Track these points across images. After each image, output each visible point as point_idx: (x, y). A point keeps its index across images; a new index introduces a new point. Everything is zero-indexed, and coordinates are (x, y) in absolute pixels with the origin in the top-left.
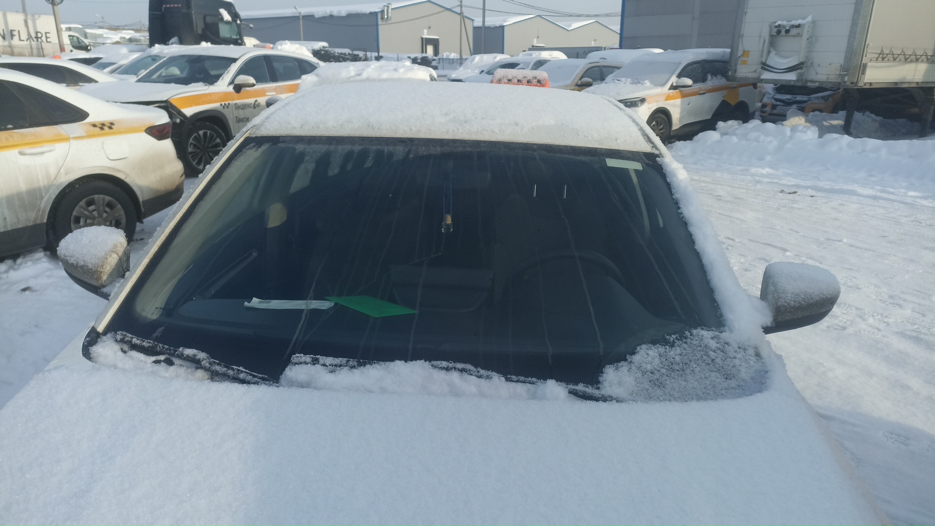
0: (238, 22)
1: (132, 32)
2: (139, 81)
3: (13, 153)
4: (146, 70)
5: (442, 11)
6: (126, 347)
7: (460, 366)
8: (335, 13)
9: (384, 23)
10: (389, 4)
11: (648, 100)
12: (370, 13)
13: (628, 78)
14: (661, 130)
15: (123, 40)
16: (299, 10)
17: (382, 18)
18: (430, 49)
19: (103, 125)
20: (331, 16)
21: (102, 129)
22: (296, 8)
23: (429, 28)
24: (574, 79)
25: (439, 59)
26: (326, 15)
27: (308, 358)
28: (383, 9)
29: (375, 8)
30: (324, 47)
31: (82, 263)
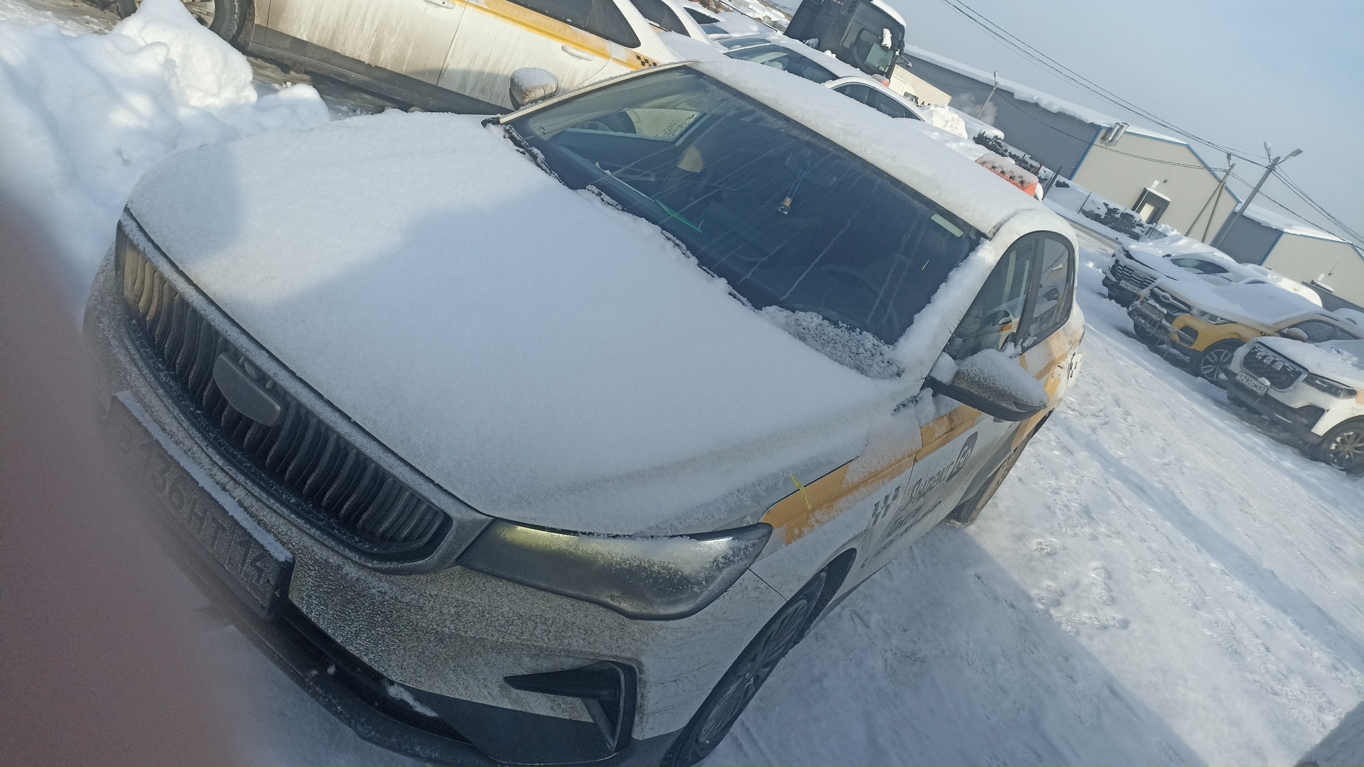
0: (897, 53)
1: (783, 16)
2: (727, 54)
3: (557, 44)
4: (742, 47)
5: (1196, 167)
6: (507, 135)
7: (677, 241)
8: (1043, 104)
9: (1103, 145)
10: (1126, 124)
11: (1359, 396)
12: (1092, 124)
13: (1355, 355)
14: (1357, 449)
15: (766, 20)
16: (998, 79)
17: (1104, 138)
18: (1147, 211)
19: (647, 61)
20: (1036, 105)
21: (643, 64)
22: (995, 76)
23: (1165, 181)
24: (1281, 322)
25: (1151, 228)
26: (1029, 101)
27: (597, 191)
28: (1113, 126)
29: (1102, 120)
30: (996, 137)
31: (520, 84)
